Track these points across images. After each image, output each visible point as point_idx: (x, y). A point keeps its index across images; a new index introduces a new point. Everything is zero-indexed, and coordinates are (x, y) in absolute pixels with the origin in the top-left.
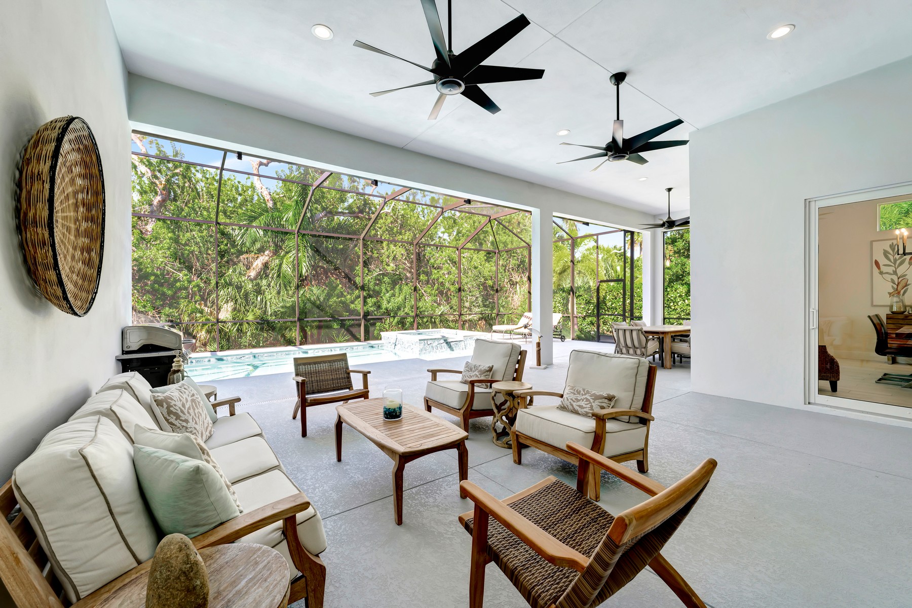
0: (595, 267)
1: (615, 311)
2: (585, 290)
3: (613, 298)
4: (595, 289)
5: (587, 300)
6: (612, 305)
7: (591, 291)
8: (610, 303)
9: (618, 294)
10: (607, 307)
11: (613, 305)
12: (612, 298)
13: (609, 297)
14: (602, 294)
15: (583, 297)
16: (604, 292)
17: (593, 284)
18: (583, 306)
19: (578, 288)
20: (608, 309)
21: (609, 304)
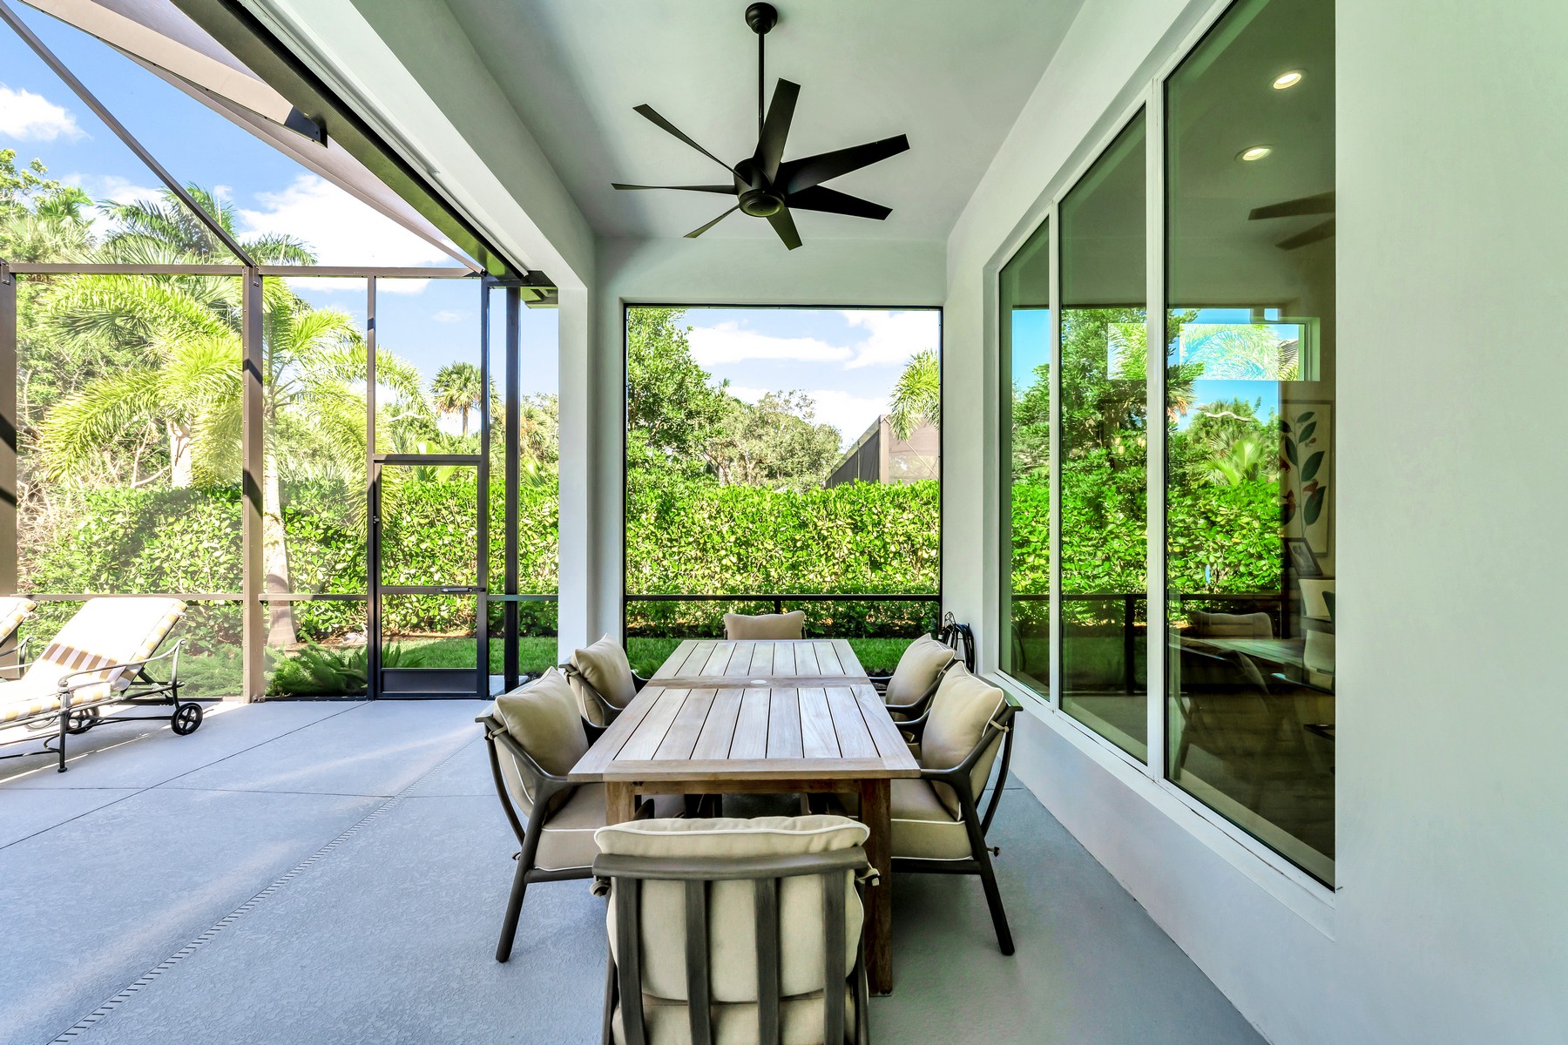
0: (360, 419)
1: (428, 561)
2: (324, 496)
3: (423, 521)
4: (361, 493)
5: (329, 528)
6: (418, 545)
7: (344, 499)
8: (414, 539)
9: (438, 511)
10: (403, 551)
11: (423, 546)
12: (420, 524)
13: (409, 519)
14: (388, 507)
15: (316, 518)
16: (394, 503)
17: (355, 479)
18: (314, 549)
19: (296, 487)
20: (404, 556)
21: (409, 541)
